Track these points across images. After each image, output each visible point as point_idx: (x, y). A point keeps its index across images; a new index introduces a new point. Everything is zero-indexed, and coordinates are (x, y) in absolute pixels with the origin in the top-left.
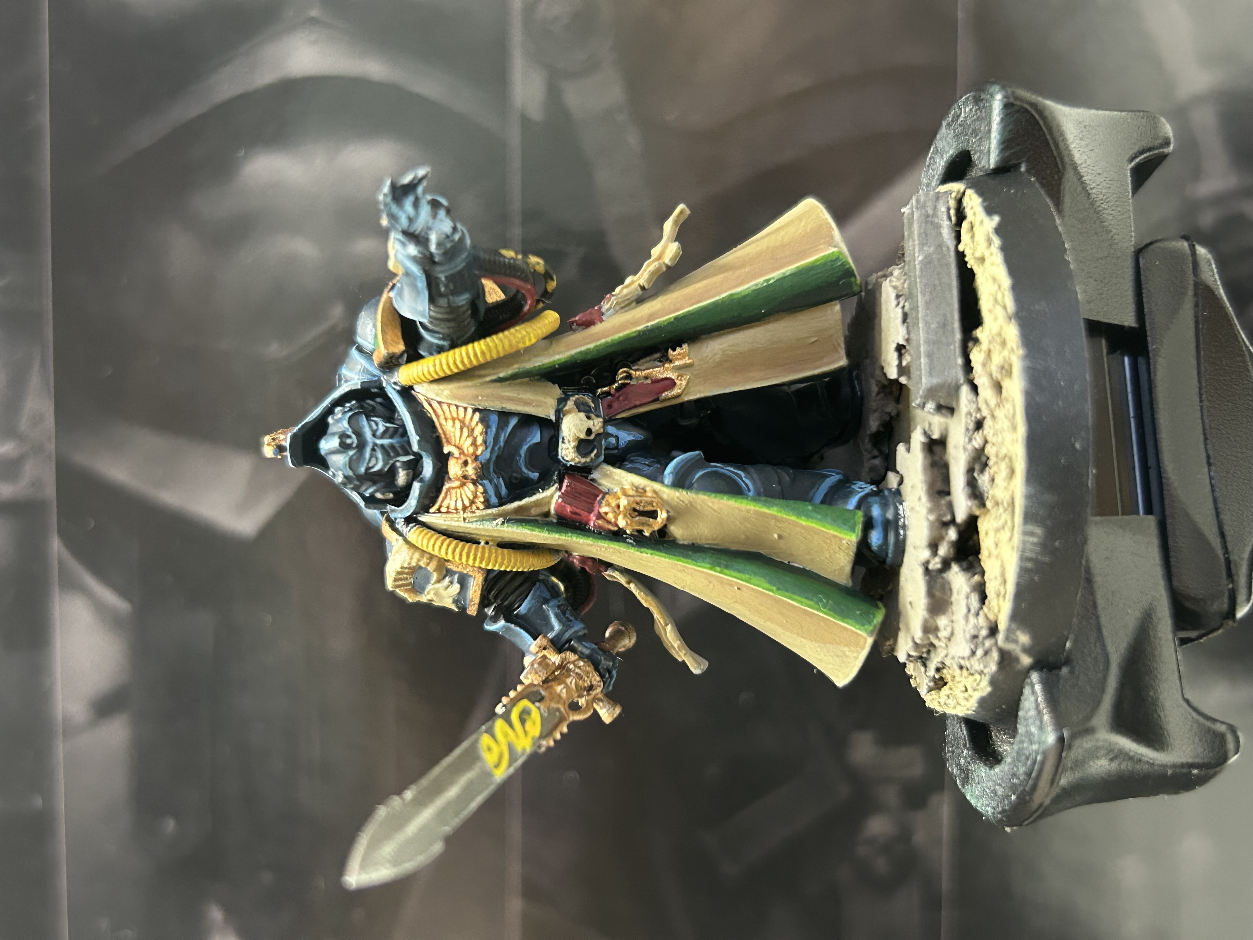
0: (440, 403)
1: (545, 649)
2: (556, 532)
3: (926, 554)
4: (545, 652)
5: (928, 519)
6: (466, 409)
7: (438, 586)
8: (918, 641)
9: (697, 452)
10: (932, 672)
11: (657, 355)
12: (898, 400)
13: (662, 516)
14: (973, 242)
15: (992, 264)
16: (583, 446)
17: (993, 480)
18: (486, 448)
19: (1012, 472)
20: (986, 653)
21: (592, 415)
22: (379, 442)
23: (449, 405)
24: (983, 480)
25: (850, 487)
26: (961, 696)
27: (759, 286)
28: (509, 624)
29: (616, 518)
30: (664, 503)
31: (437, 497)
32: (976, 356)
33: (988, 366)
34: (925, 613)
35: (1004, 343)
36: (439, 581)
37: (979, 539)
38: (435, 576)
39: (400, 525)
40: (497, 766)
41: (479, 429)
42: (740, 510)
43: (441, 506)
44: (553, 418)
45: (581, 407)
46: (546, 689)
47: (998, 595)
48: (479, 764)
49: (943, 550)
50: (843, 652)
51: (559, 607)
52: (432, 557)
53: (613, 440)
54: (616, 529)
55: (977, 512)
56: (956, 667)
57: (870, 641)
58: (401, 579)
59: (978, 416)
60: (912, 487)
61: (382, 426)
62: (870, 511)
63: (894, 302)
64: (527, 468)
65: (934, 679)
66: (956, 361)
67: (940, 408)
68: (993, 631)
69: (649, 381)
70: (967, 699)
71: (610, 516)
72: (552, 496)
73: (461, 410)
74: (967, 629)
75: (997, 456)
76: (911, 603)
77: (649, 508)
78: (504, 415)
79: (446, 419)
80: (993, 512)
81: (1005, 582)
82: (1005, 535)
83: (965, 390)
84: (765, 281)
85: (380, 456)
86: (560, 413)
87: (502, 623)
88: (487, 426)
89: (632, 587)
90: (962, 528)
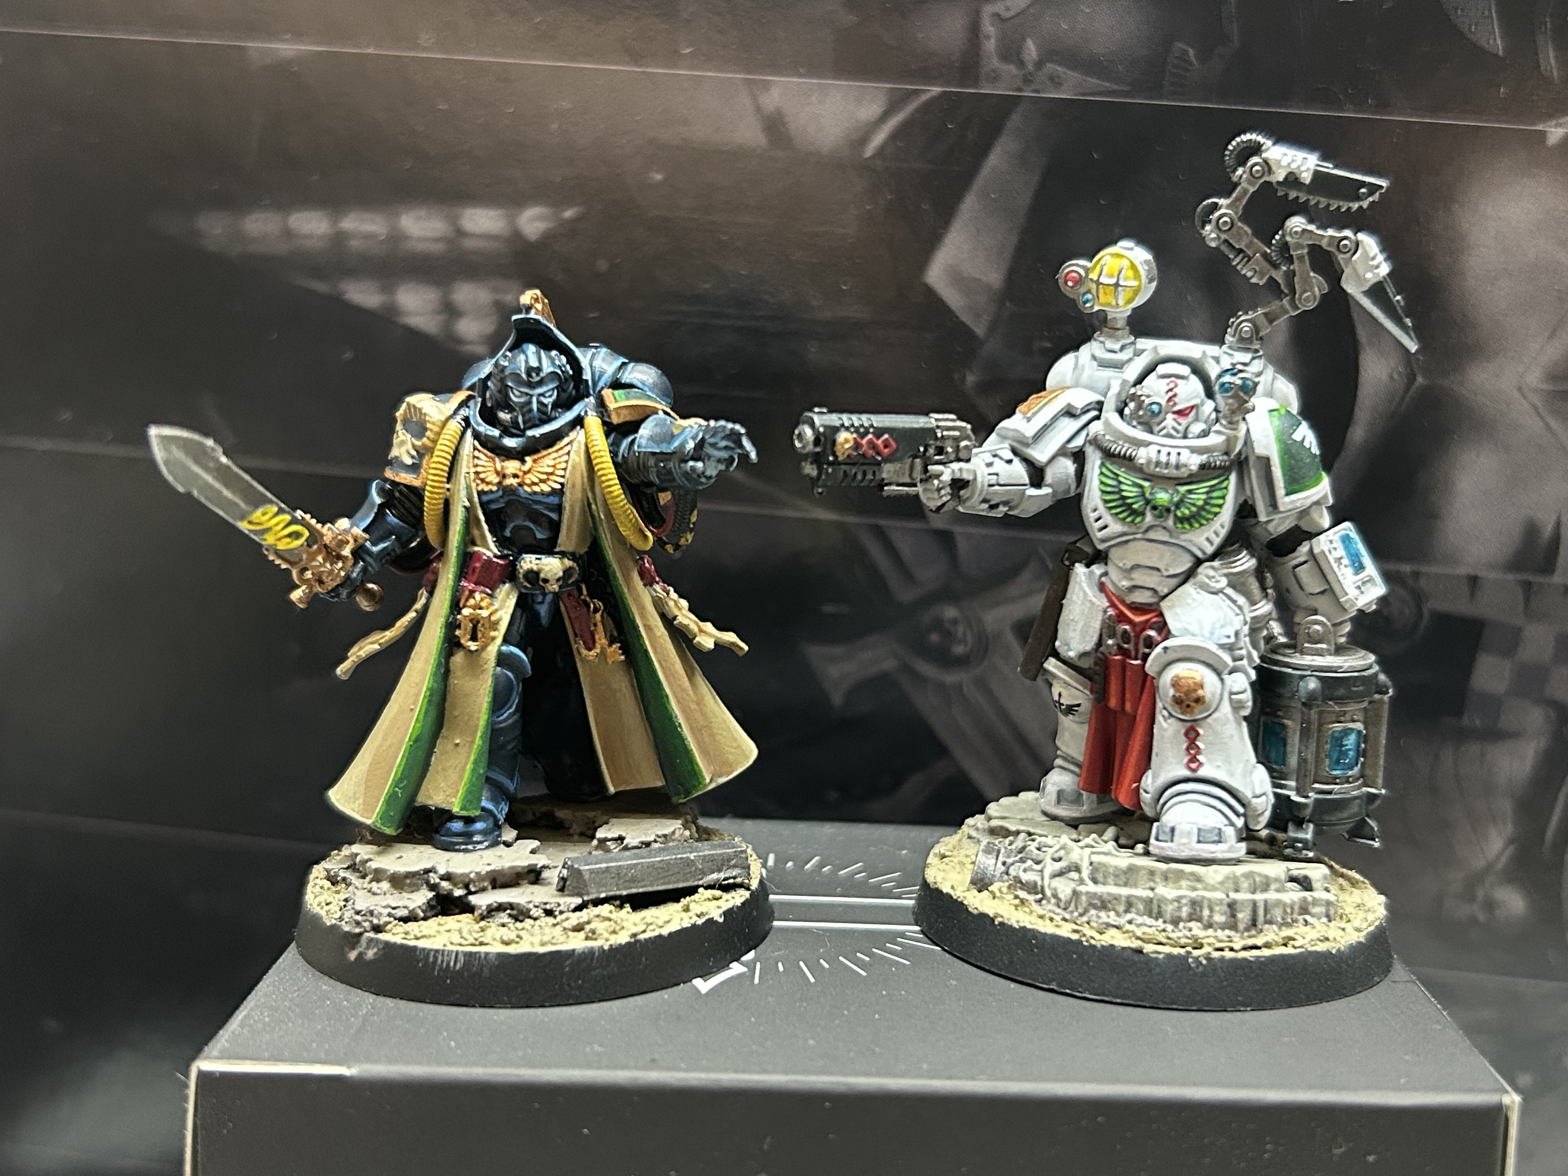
0: (568, 453)
1: (355, 541)
2: (458, 554)
3: (442, 871)
4: (352, 541)
5: (471, 872)
6: (563, 477)
7: (410, 446)
8: (368, 864)
9: (530, 672)
10: (342, 874)
11: (615, 634)
12: (582, 834)
13: (473, 646)
14: (705, 900)
15: (682, 919)
16: (533, 576)
17: (503, 925)
18: (529, 494)
19: (507, 943)
20: (358, 923)
21: (560, 583)
22: (534, 400)
23: (567, 462)
24: (503, 917)
25: (503, 800)
26: (322, 899)
27: (675, 719)
28: (377, 507)
29: (470, 607)
30: (484, 648)
31: (488, 450)
32: (605, 909)
33: (596, 919)
34: (392, 872)
35: (614, 932)
36: (414, 446)
37: (454, 915)
38: (418, 443)
39: (464, 412)
40: (250, 523)
41: (546, 488)
42: (479, 712)
43: (479, 451)
44: (557, 550)
45: (567, 572)
46: (319, 548)
47: (407, 933)
48: (250, 509)
49: (445, 884)
50: (358, 799)
51: (394, 550)
52: (435, 442)
53: (540, 599)
54: (461, 605)
55: (476, 914)
56: (347, 896)
57: (369, 822)
58: (415, 411)
59: (557, 913)
60: (500, 856)
61: (548, 401)
62: (479, 821)
63: (660, 833)
64: (514, 527)
65: (336, 876)
66: (603, 892)
67: (564, 880)
68: (377, 929)
69: (592, 628)
70: (318, 905)
71: (472, 602)
72: (489, 549)
73: (562, 473)
74: (378, 908)
75: (523, 929)
76: (401, 857)
77: (480, 635)
78: (559, 509)
79: (554, 459)
80: (476, 927)
81: (417, 938)
82: (456, 939)
83: (579, 901)
84: (680, 724)
85: (522, 400)
86: (563, 554)
87: (378, 501)
88: (549, 494)
89: (412, 615)
90: (465, 900)
